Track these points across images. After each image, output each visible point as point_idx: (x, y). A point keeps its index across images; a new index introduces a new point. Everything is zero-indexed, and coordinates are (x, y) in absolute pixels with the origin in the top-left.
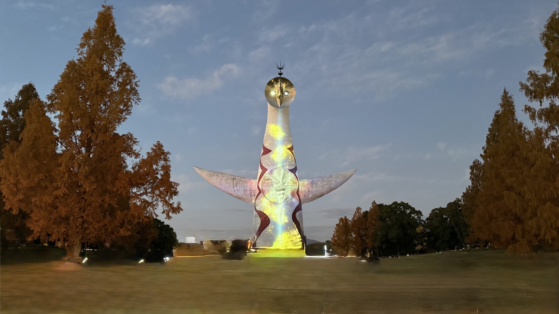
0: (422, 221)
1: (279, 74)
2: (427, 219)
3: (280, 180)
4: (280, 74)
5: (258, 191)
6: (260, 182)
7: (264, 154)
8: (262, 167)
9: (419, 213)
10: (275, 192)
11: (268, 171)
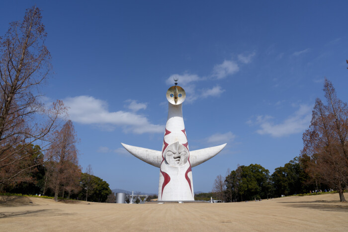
0: (270, 176)
2: (272, 175)
3: (177, 151)
4: (176, 84)
5: (162, 159)
6: (164, 153)
7: (166, 134)
8: (165, 143)
9: (267, 171)
10: (174, 159)
11: (169, 145)
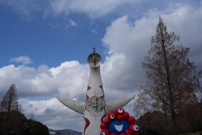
1: (94, 52)
3: (95, 102)
5: (85, 108)
8: (87, 96)
10: (93, 108)
11: (89, 98)
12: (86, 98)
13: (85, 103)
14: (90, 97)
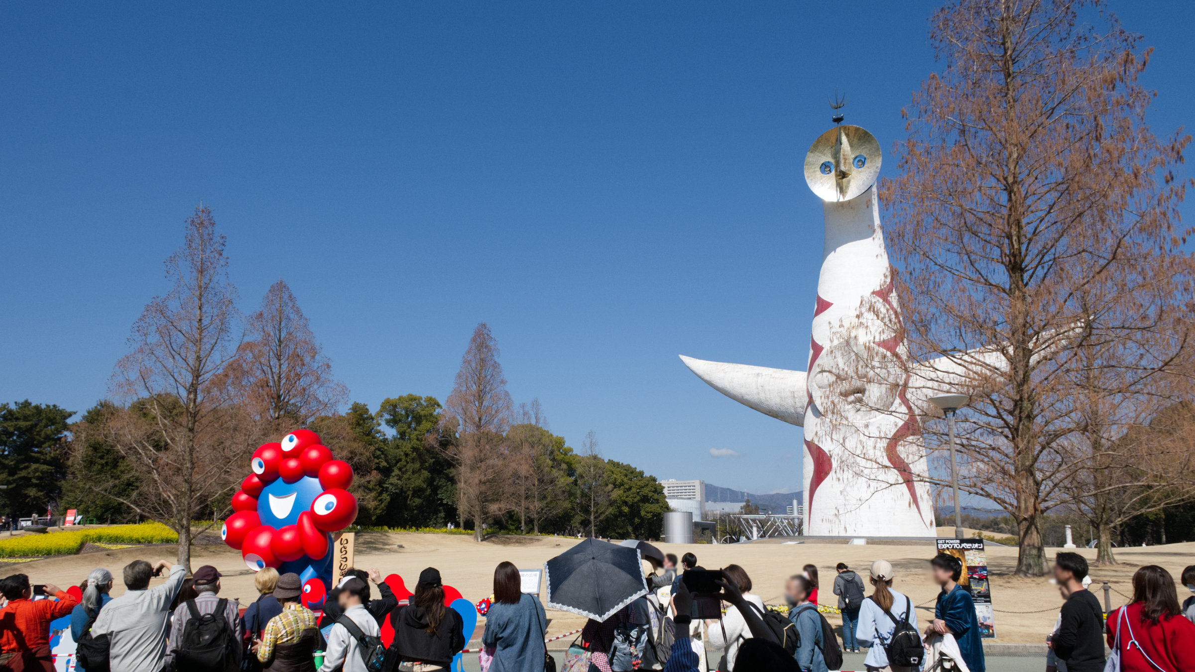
5: (807, 400)
6: (811, 379)
7: (818, 312)
8: (814, 345)
11: (823, 352)
12: (811, 352)
13: (806, 374)
14: (826, 345)
